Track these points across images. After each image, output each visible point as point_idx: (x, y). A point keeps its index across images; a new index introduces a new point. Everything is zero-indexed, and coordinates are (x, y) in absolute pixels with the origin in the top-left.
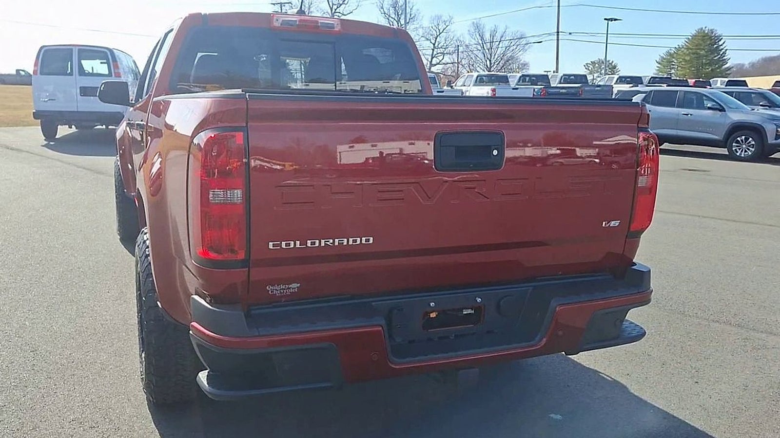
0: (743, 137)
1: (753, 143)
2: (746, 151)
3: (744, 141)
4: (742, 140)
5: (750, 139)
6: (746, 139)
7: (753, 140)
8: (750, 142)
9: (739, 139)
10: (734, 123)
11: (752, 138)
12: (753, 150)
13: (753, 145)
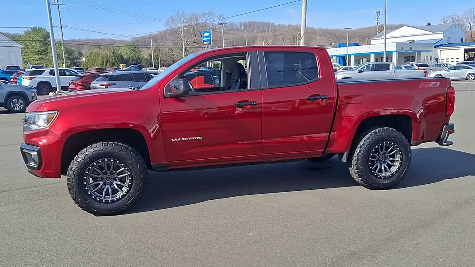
0: (16, 99)
1: (22, 102)
2: (19, 107)
3: (16, 101)
4: (15, 101)
5: (20, 100)
6: (18, 100)
7: (22, 100)
8: (20, 102)
9: (13, 101)
10: (9, 92)
11: (21, 99)
12: (23, 106)
13: (22, 103)
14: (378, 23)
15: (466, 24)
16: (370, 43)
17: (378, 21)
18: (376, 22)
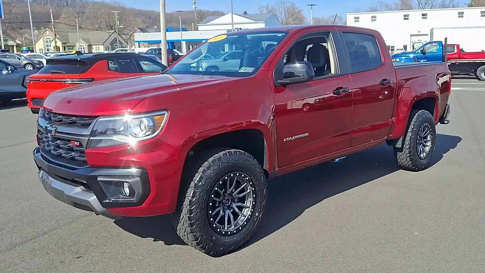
14: (195, 7)
15: (278, 15)
16: (198, 29)
17: (195, 5)
18: (194, 6)
